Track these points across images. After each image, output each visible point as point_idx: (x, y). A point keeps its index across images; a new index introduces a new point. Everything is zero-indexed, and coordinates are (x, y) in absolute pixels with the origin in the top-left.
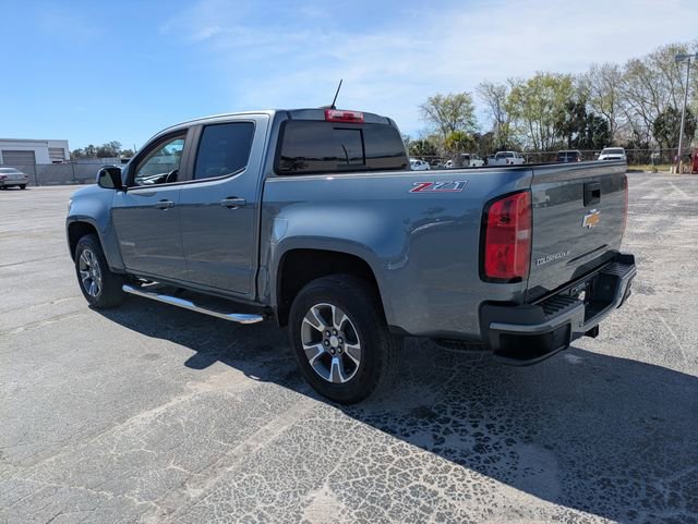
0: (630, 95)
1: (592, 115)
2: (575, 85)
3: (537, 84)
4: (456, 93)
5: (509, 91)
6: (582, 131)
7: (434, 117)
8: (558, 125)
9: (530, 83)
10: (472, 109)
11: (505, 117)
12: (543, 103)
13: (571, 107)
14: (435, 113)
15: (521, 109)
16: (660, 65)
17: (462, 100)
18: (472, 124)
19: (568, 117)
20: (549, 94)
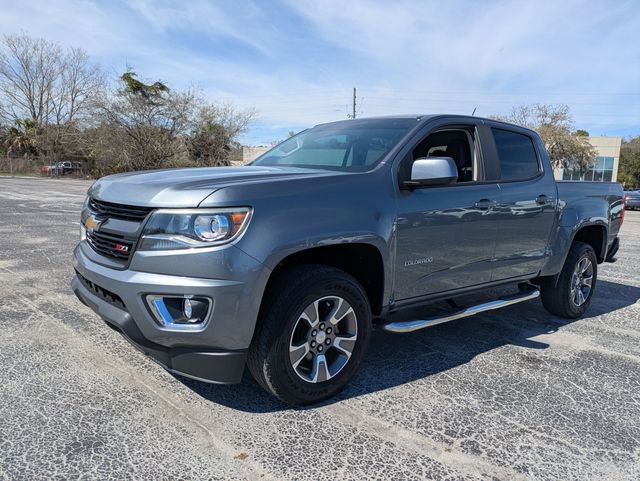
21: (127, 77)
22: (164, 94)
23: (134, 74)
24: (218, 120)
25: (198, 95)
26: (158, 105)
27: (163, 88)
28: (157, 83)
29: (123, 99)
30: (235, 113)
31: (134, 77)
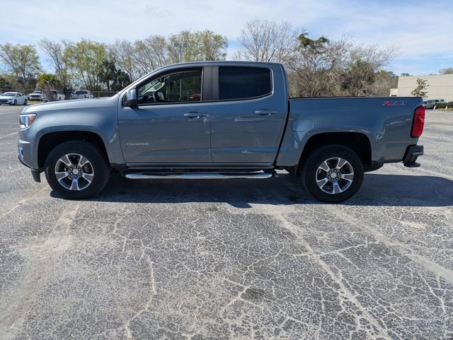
0: (139, 61)
1: (120, 70)
2: (107, 51)
3: (84, 47)
4: (23, 44)
5: (63, 48)
6: (115, 80)
7: (6, 60)
8: (100, 75)
9: (78, 45)
10: (37, 58)
11: (63, 66)
12: (89, 59)
13: (106, 63)
14: (7, 56)
15: (74, 62)
16: (153, 46)
17: (28, 50)
18: (38, 69)
19: (105, 71)
20: (92, 54)
21: (302, 37)
22: (326, 44)
23: (306, 34)
24: (364, 59)
25: (349, 41)
26: (321, 53)
27: (324, 40)
28: (321, 38)
29: (297, 53)
30: (377, 52)
31: (306, 36)
